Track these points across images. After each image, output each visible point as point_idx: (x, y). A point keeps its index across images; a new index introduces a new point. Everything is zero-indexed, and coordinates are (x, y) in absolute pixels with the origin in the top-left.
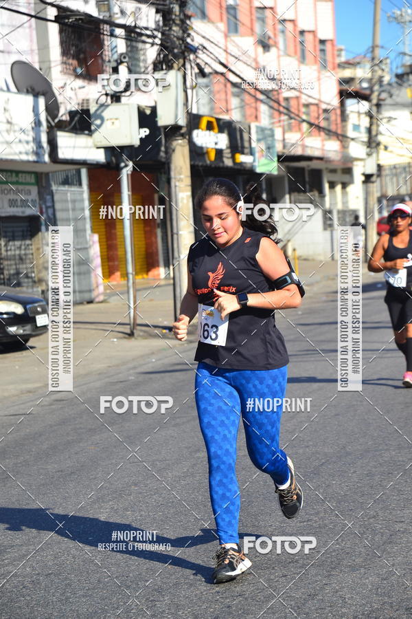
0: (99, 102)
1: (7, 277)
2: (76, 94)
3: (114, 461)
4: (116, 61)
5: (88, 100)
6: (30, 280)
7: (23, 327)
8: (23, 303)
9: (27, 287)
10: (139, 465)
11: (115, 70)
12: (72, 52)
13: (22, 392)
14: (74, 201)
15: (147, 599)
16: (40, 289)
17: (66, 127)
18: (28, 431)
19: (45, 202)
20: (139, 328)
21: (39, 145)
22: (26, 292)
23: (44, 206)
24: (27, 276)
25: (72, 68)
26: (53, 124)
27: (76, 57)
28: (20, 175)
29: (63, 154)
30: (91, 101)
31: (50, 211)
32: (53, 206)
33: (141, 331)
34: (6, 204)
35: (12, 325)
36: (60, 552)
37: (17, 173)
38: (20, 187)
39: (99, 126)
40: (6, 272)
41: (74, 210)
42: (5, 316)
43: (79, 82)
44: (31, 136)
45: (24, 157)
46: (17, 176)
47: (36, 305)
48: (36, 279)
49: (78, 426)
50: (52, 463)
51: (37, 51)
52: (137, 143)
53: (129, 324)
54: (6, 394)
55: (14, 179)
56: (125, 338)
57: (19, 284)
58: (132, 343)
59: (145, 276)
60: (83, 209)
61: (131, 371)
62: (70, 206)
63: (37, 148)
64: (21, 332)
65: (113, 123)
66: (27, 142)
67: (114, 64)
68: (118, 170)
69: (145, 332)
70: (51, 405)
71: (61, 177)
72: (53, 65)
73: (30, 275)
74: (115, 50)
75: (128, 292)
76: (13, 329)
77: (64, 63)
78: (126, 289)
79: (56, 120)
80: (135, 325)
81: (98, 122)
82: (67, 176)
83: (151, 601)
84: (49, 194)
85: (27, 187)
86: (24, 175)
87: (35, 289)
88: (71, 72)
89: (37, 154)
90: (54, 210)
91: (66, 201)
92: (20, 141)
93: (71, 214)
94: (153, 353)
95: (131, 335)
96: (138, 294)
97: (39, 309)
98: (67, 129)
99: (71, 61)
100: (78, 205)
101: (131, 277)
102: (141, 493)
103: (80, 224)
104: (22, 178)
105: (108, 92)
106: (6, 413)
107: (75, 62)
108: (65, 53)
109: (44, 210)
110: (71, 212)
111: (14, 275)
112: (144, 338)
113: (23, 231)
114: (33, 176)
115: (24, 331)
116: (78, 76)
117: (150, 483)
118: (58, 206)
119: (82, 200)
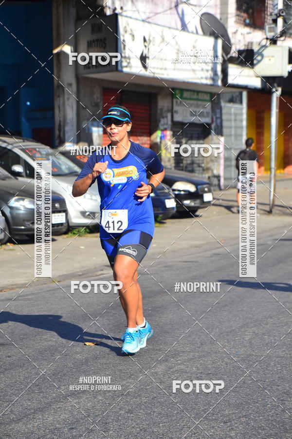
0: (261, 44)
1: (185, 165)
2: (244, 38)
3: (255, 300)
4: (276, 15)
5: (252, 43)
6: (201, 169)
7: (194, 201)
8: (196, 184)
9: (199, 173)
10: (273, 304)
11: (275, 21)
12: (244, 8)
13: (191, 247)
14: (236, 115)
15: (278, 399)
16: (207, 176)
17: (235, 61)
18: (195, 273)
19: (215, 114)
20: (276, 208)
21: (215, 73)
22: (198, 176)
23: (214, 117)
24: (199, 166)
25: (243, 19)
26: (226, 59)
27: (246, 11)
28: (200, 94)
29: (231, 80)
30: (254, 44)
31: (219, 121)
32: (221, 118)
33: (277, 210)
34: (188, 114)
35: (187, 199)
36: (217, 359)
37: (198, 92)
38: (199, 103)
39: (259, 62)
40: (185, 162)
41: (235, 120)
42: (182, 193)
43: (247, 30)
44: (210, 66)
45: (204, 82)
46: (198, 94)
47: (205, 186)
48: (205, 168)
49: (230, 273)
50: (212, 297)
51: (219, 6)
52: (286, 74)
53: (269, 205)
54: (180, 247)
55: (195, 96)
56: (265, 214)
57: (192, 171)
58: (270, 218)
59: (282, 171)
60: (242, 121)
61: (270, 238)
62: (233, 117)
63: (214, 76)
64: (193, 204)
65: (270, 59)
66: (207, 71)
67: (274, 17)
68: (270, 93)
69: (280, 210)
70: (211, 257)
71: (228, 97)
72: (229, 16)
73: (201, 165)
74: (276, 7)
75: (270, 182)
76: (187, 202)
77: (238, 15)
78: (269, 179)
79: (229, 56)
80: (273, 205)
81: (259, 58)
82: (233, 97)
83: (282, 400)
84: (218, 109)
85: (204, 103)
86: (202, 94)
87: (204, 175)
88: (242, 22)
89: (213, 79)
90: (222, 120)
91: (230, 114)
92: (202, 70)
93: (233, 124)
94: (285, 226)
95: (270, 212)
96: (277, 183)
97: (206, 189)
98: (236, 63)
99: (242, 14)
100: (238, 118)
101: (273, 171)
102: (274, 324)
103: (239, 131)
104: (201, 96)
105: (268, 37)
106: (180, 260)
107: (245, 15)
108: (239, 8)
109: (214, 120)
110: (233, 122)
111: (190, 164)
112: (279, 215)
113: (198, 134)
114: (209, 95)
115: (195, 204)
116: (246, 25)
117: (282, 318)
118: (224, 117)
119: (242, 114)
